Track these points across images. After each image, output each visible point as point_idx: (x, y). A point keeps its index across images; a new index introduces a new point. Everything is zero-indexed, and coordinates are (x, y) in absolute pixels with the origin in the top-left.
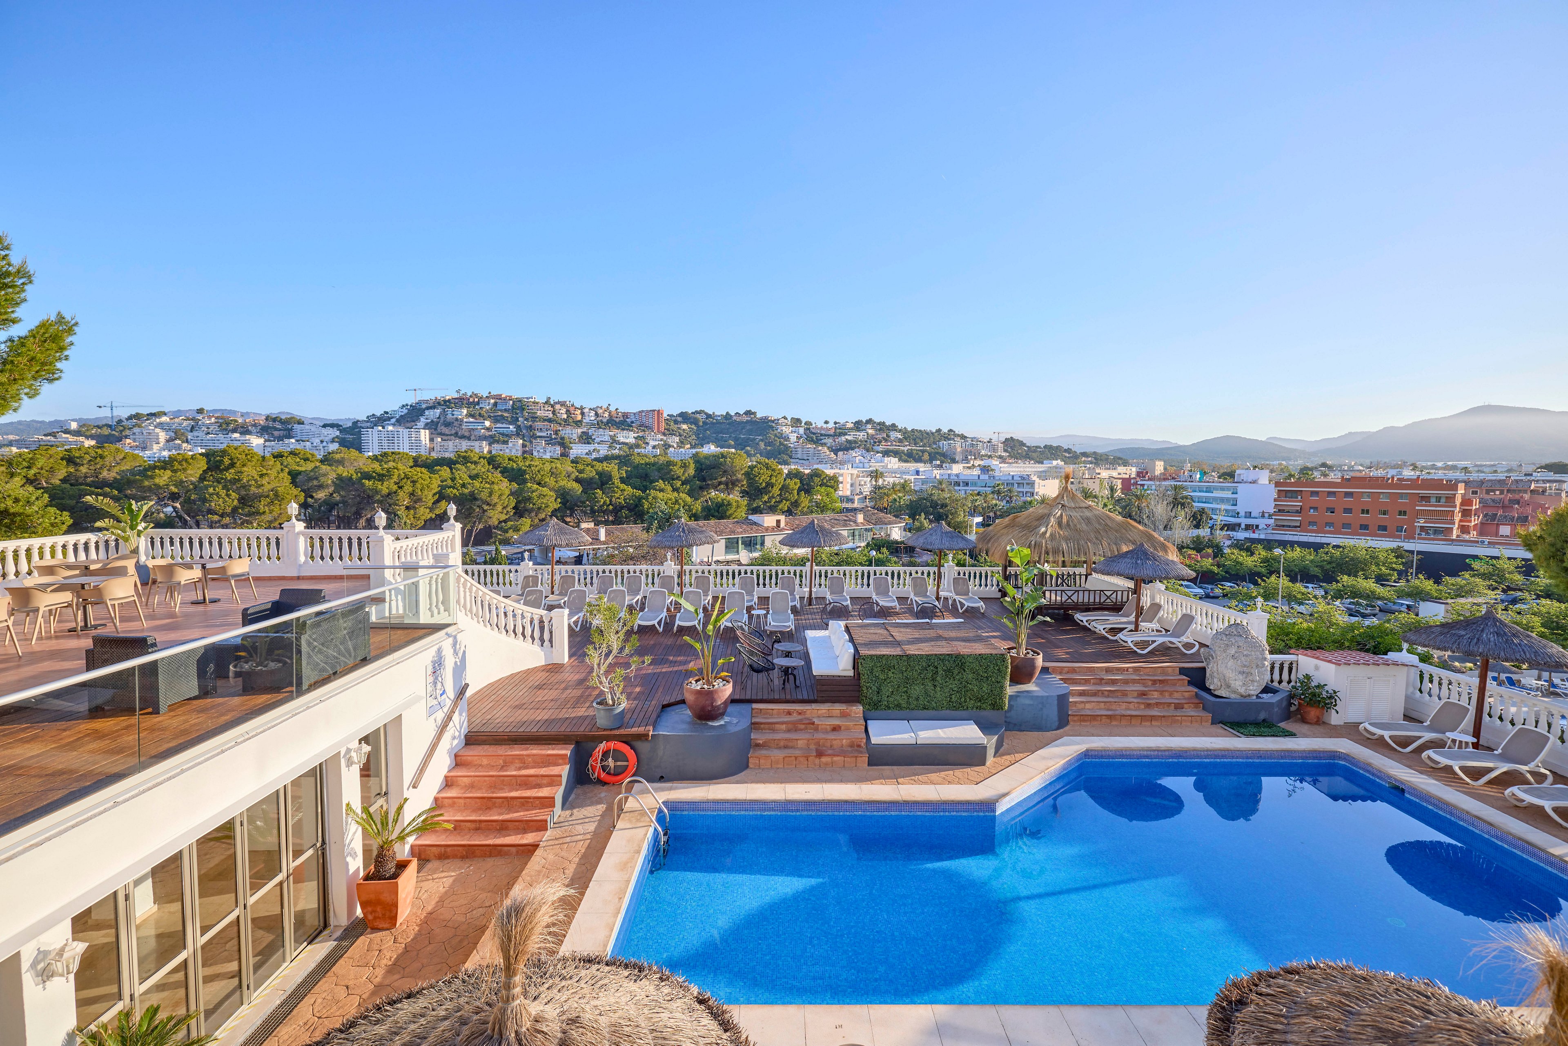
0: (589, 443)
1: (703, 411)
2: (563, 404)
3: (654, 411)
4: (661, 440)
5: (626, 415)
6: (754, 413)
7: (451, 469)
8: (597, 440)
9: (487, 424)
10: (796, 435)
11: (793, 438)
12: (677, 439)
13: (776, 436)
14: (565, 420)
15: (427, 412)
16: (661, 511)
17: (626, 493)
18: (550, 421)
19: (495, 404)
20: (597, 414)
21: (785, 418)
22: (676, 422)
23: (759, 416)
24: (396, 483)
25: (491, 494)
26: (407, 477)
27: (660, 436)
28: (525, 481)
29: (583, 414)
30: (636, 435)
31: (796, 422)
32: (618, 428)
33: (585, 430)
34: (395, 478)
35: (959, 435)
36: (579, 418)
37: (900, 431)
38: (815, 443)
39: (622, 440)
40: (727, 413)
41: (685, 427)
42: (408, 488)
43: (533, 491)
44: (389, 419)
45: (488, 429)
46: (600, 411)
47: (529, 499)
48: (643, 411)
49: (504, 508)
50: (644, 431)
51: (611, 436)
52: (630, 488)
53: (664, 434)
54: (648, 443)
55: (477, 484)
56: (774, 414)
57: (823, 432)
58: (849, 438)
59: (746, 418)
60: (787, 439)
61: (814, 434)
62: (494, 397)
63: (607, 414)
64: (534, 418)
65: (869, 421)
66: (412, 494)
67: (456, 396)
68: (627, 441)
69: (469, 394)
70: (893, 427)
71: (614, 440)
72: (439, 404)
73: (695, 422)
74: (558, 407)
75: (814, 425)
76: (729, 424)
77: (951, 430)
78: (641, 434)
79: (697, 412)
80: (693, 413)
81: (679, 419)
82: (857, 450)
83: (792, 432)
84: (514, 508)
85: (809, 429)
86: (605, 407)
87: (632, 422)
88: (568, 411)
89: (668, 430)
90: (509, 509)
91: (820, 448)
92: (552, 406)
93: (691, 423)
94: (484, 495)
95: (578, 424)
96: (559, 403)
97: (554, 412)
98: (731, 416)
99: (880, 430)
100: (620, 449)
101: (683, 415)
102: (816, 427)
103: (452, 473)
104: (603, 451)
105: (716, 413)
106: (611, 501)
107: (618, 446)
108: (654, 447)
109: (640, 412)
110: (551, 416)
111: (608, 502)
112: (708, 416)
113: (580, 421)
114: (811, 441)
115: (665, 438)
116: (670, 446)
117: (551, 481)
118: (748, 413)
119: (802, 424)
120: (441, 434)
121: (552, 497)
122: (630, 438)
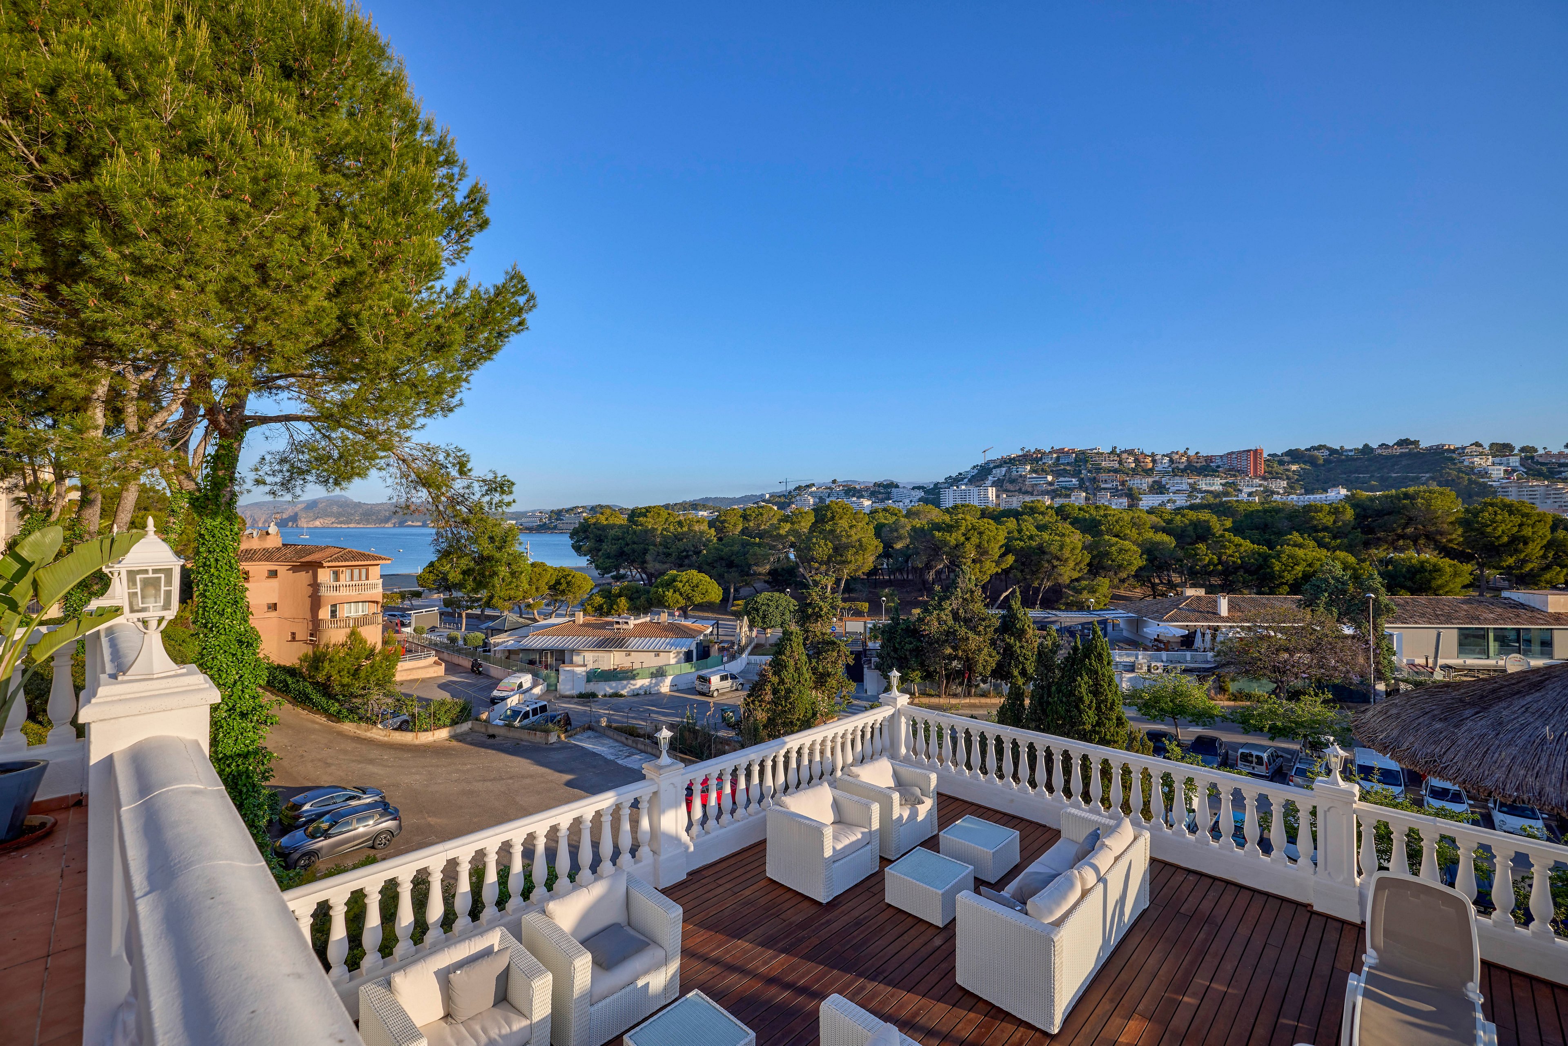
0: (1162, 493)
1: (1324, 446)
2: (1131, 452)
3: (1249, 451)
4: (1260, 486)
5: (1209, 459)
6: (1416, 443)
7: (1018, 520)
8: (1173, 489)
9: (1050, 478)
10: (1503, 468)
11: (1498, 472)
12: (1284, 484)
13: (1460, 471)
14: (1133, 470)
15: (994, 471)
16: (1333, 578)
17: (1242, 549)
18: (1116, 471)
19: (1058, 458)
20: (1171, 461)
21: (1477, 445)
22: (1281, 463)
23: (1423, 445)
24: (964, 535)
25: (1062, 547)
26: (974, 528)
27: (1257, 481)
28: (1100, 533)
29: (1154, 461)
30: (1223, 481)
31: (1502, 450)
32: (1199, 474)
33: (1157, 478)
34: (963, 529)
36: (1150, 465)
38: (1546, 478)
39: (1204, 487)
40: (1366, 446)
41: (1294, 467)
42: (975, 540)
43: (1111, 546)
44: (962, 479)
45: (1051, 484)
46: (1176, 457)
47: (1107, 554)
48: (1233, 453)
49: (1077, 564)
50: (1235, 476)
51: (1190, 484)
52: (1248, 542)
53: (1264, 478)
54: (1240, 491)
55: (1046, 536)
56: (1453, 441)
57: (1562, 461)
59: (1398, 451)
60: (1485, 474)
61: (1542, 464)
62: (1057, 451)
63: (1184, 459)
64: (1099, 470)
66: (978, 546)
67: (1020, 453)
68: (1212, 489)
69: (1033, 450)
71: (1194, 488)
72: (1005, 463)
73: (1312, 461)
74: (1124, 456)
75: (1541, 451)
76: (1369, 460)
78: (1230, 480)
79: (1314, 448)
80: (1307, 450)
81: (1286, 459)
83: (1493, 464)
84: (1088, 565)
85: (1532, 458)
86: (1182, 451)
87: (1218, 467)
88: (1137, 460)
89: (1270, 473)
90: (1082, 566)
91: (1560, 486)
92: (1119, 456)
93: (1305, 463)
94: (1054, 549)
95: (1149, 472)
96: (1125, 451)
97: (1120, 463)
98: (1372, 449)
100: (1202, 498)
101: (1290, 453)
102: (1548, 454)
103: (1019, 525)
104: (1181, 501)
105: (1346, 447)
106: (1219, 559)
107: (1200, 496)
108: (1250, 494)
109: (1228, 454)
110: (1117, 466)
111: (1216, 561)
112: (1332, 451)
113: (1152, 470)
114: (1539, 475)
115: (1265, 483)
116: (1273, 493)
117: (1133, 533)
118: (1402, 443)
119: (1516, 451)
120: (1006, 491)
121: (1135, 552)
122: (1216, 484)
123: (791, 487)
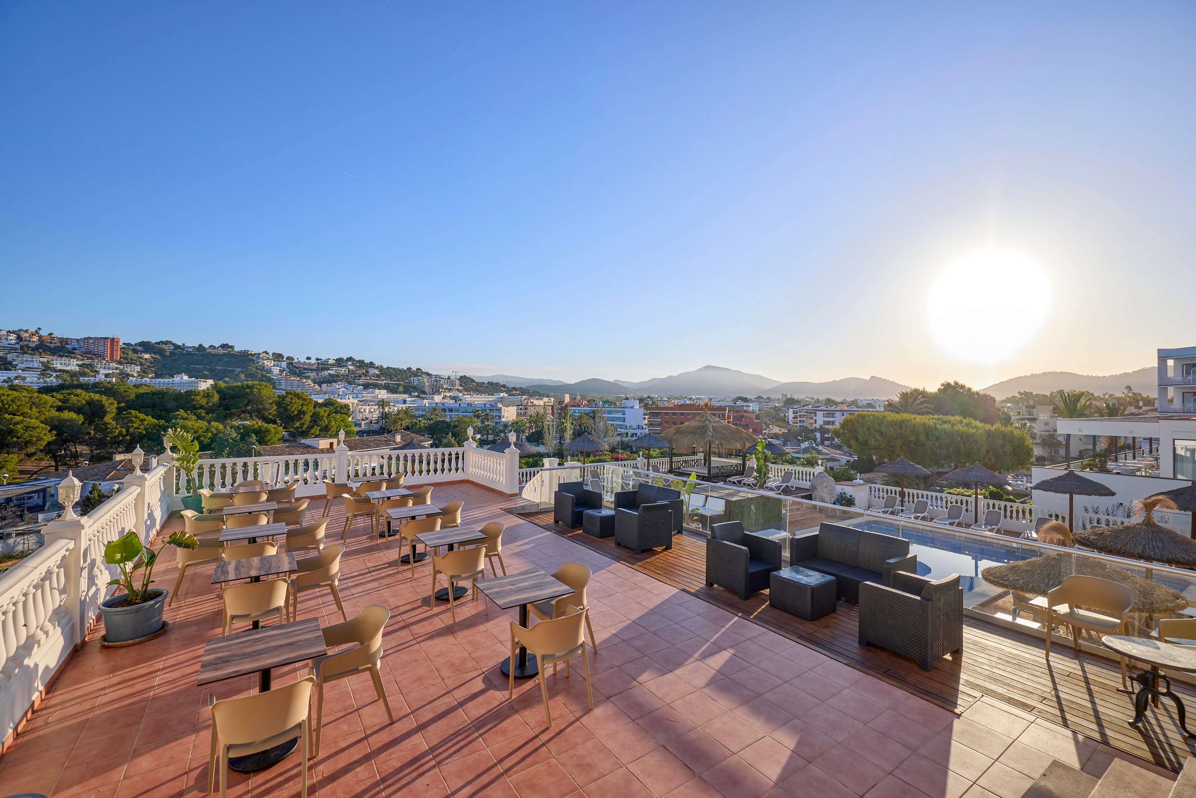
0: (6, 369)
1: (170, 342)
3: (107, 338)
4: (116, 369)
5: (64, 341)
6: (232, 347)
8: (21, 366)
10: (279, 368)
11: (276, 370)
12: (138, 368)
13: (257, 368)
16: (231, 438)
20: (19, 338)
21: (266, 353)
22: (135, 351)
23: (237, 349)
27: (114, 365)
30: (80, 363)
31: (278, 357)
32: (53, 354)
35: (425, 373)
37: (377, 368)
38: (298, 376)
39: (59, 367)
40: (200, 345)
41: (147, 356)
46: (25, 335)
48: (90, 338)
50: (91, 358)
51: (42, 363)
53: (120, 363)
54: (98, 372)
56: (254, 348)
57: (305, 367)
58: (331, 372)
59: (221, 351)
60: (269, 371)
61: (297, 368)
63: (35, 339)
65: (350, 359)
68: (68, 368)
70: (372, 365)
71: (46, 368)
73: (161, 352)
75: (296, 360)
76: (203, 356)
77: (418, 369)
78: (87, 362)
79: (162, 342)
80: (156, 343)
81: (139, 348)
82: (340, 383)
83: (274, 365)
85: (292, 363)
86: (32, 330)
87: (75, 349)
89: (126, 359)
91: (304, 380)
93: (155, 353)
98: (205, 348)
99: (360, 366)
100: (57, 377)
101: (142, 344)
102: (299, 362)
104: (32, 380)
105: (187, 345)
107: (54, 374)
108: (107, 376)
109: (85, 339)
112: (177, 347)
114: (295, 374)
115: (121, 367)
116: (128, 375)
118: (224, 346)
119: (285, 359)
122: (73, 365)
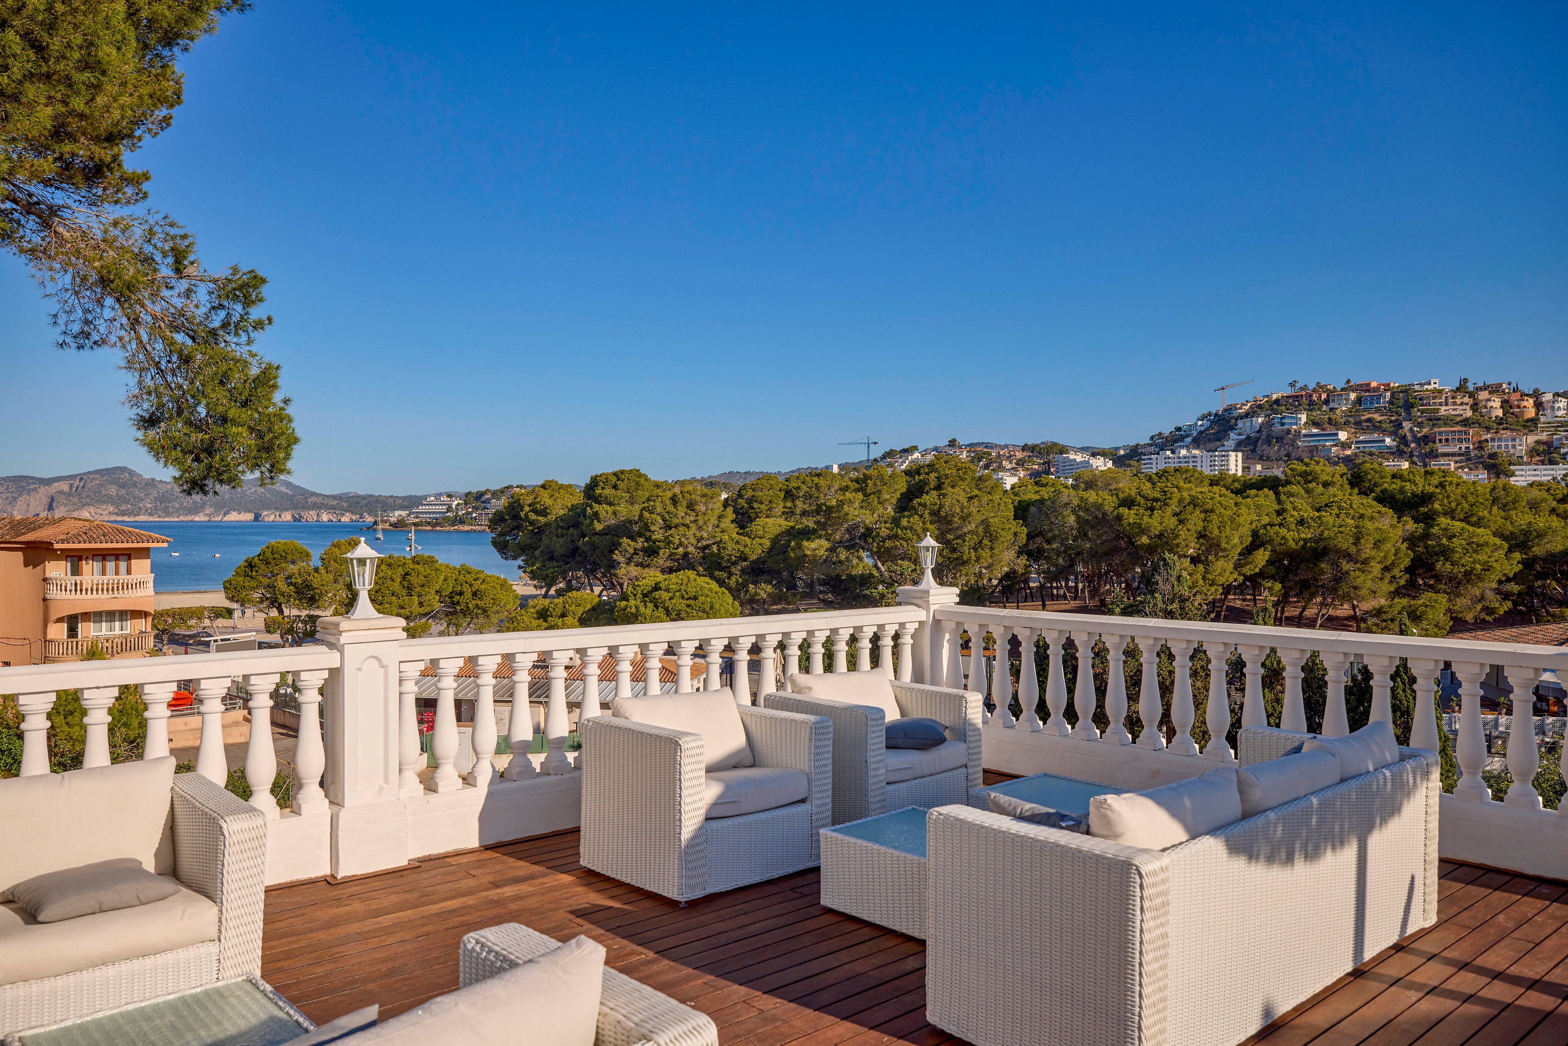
2: (1495, 389)
7: (1277, 494)
9: (1343, 436)
14: (1500, 421)
15: (1240, 424)
18: (1466, 422)
19: (1359, 401)
24: (1175, 514)
25: (1358, 539)
26: (1194, 503)
28: (1428, 519)
29: (1539, 405)
33: (1544, 437)
34: (1174, 507)
36: (1531, 413)
42: (1195, 520)
43: (1453, 537)
44: (1182, 438)
45: (1345, 445)
47: (1445, 553)
49: (1386, 569)
55: (1328, 518)
62: (1358, 388)
64: (1435, 420)
66: (1201, 536)
67: (1289, 392)
69: (1312, 386)
72: (1260, 407)
74: (1483, 395)
84: (1407, 570)
88: (1506, 404)
90: (1396, 572)
92: (1471, 395)
94: (1345, 543)
95: (1531, 425)
96: (1485, 388)
97: (1475, 407)
103: (1279, 502)
110: (1469, 414)
113: (1534, 421)
117: (1496, 517)
120: (1262, 458)
121: (1497, 548)
123: (876, 452)
